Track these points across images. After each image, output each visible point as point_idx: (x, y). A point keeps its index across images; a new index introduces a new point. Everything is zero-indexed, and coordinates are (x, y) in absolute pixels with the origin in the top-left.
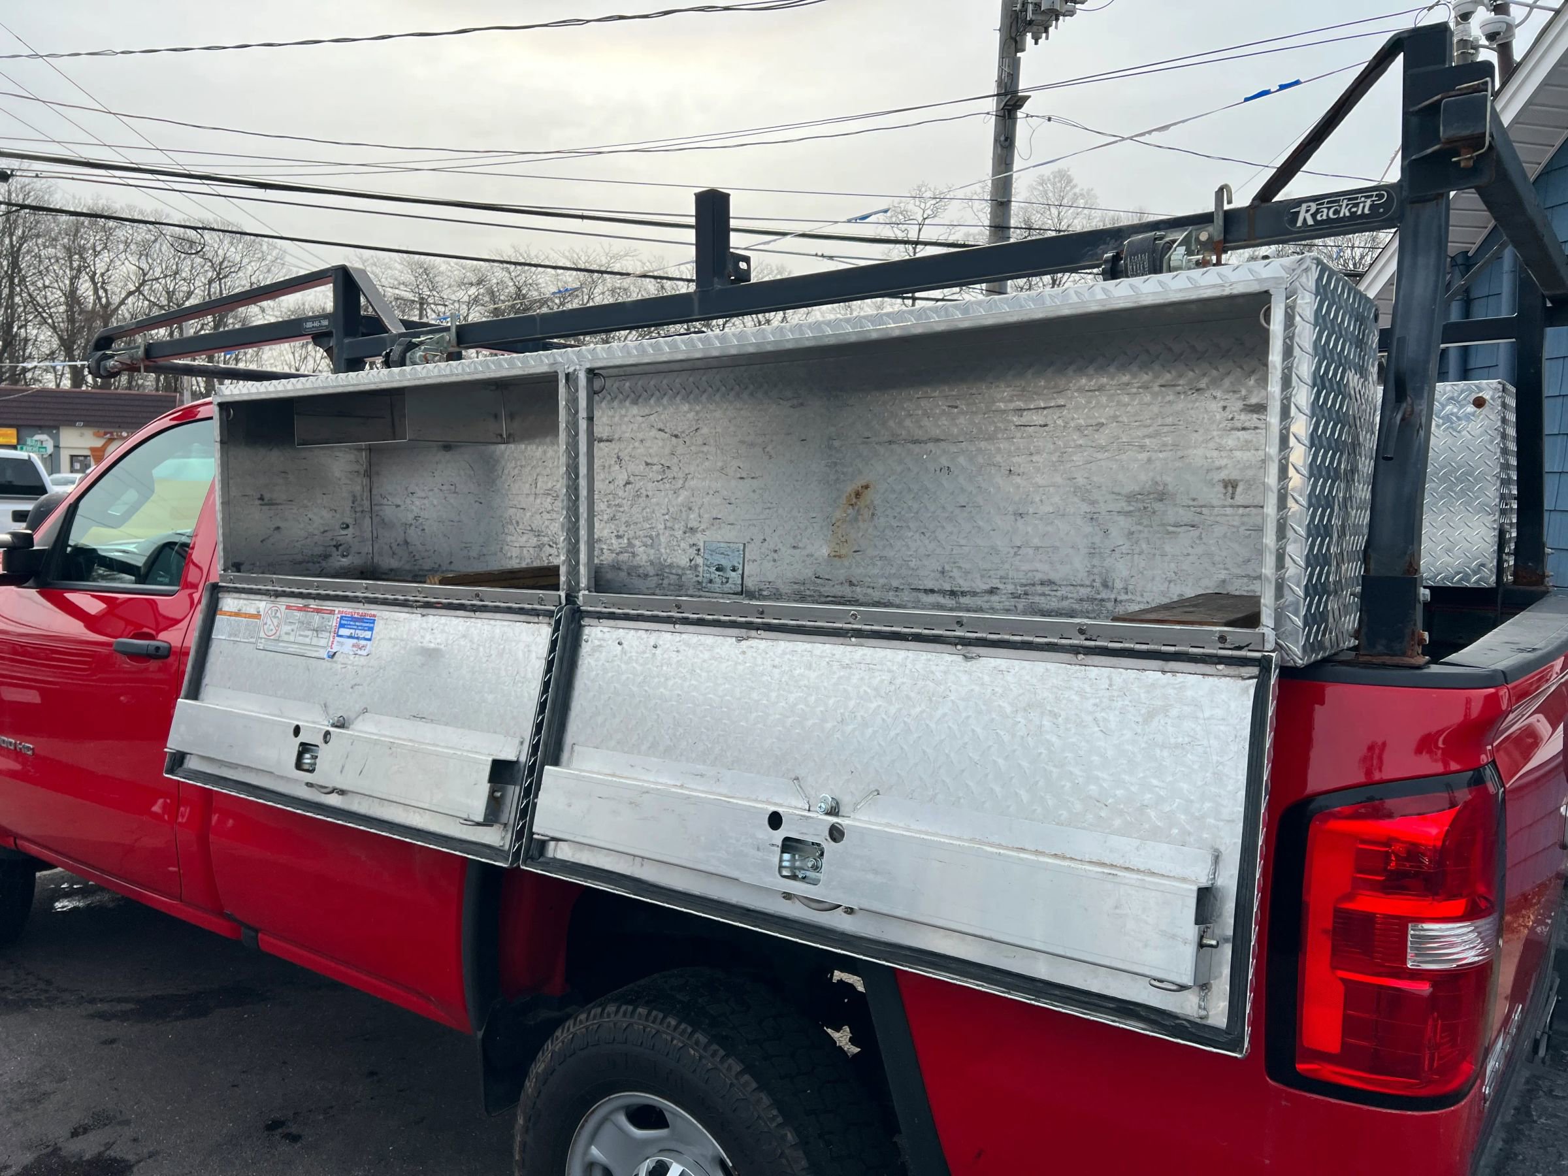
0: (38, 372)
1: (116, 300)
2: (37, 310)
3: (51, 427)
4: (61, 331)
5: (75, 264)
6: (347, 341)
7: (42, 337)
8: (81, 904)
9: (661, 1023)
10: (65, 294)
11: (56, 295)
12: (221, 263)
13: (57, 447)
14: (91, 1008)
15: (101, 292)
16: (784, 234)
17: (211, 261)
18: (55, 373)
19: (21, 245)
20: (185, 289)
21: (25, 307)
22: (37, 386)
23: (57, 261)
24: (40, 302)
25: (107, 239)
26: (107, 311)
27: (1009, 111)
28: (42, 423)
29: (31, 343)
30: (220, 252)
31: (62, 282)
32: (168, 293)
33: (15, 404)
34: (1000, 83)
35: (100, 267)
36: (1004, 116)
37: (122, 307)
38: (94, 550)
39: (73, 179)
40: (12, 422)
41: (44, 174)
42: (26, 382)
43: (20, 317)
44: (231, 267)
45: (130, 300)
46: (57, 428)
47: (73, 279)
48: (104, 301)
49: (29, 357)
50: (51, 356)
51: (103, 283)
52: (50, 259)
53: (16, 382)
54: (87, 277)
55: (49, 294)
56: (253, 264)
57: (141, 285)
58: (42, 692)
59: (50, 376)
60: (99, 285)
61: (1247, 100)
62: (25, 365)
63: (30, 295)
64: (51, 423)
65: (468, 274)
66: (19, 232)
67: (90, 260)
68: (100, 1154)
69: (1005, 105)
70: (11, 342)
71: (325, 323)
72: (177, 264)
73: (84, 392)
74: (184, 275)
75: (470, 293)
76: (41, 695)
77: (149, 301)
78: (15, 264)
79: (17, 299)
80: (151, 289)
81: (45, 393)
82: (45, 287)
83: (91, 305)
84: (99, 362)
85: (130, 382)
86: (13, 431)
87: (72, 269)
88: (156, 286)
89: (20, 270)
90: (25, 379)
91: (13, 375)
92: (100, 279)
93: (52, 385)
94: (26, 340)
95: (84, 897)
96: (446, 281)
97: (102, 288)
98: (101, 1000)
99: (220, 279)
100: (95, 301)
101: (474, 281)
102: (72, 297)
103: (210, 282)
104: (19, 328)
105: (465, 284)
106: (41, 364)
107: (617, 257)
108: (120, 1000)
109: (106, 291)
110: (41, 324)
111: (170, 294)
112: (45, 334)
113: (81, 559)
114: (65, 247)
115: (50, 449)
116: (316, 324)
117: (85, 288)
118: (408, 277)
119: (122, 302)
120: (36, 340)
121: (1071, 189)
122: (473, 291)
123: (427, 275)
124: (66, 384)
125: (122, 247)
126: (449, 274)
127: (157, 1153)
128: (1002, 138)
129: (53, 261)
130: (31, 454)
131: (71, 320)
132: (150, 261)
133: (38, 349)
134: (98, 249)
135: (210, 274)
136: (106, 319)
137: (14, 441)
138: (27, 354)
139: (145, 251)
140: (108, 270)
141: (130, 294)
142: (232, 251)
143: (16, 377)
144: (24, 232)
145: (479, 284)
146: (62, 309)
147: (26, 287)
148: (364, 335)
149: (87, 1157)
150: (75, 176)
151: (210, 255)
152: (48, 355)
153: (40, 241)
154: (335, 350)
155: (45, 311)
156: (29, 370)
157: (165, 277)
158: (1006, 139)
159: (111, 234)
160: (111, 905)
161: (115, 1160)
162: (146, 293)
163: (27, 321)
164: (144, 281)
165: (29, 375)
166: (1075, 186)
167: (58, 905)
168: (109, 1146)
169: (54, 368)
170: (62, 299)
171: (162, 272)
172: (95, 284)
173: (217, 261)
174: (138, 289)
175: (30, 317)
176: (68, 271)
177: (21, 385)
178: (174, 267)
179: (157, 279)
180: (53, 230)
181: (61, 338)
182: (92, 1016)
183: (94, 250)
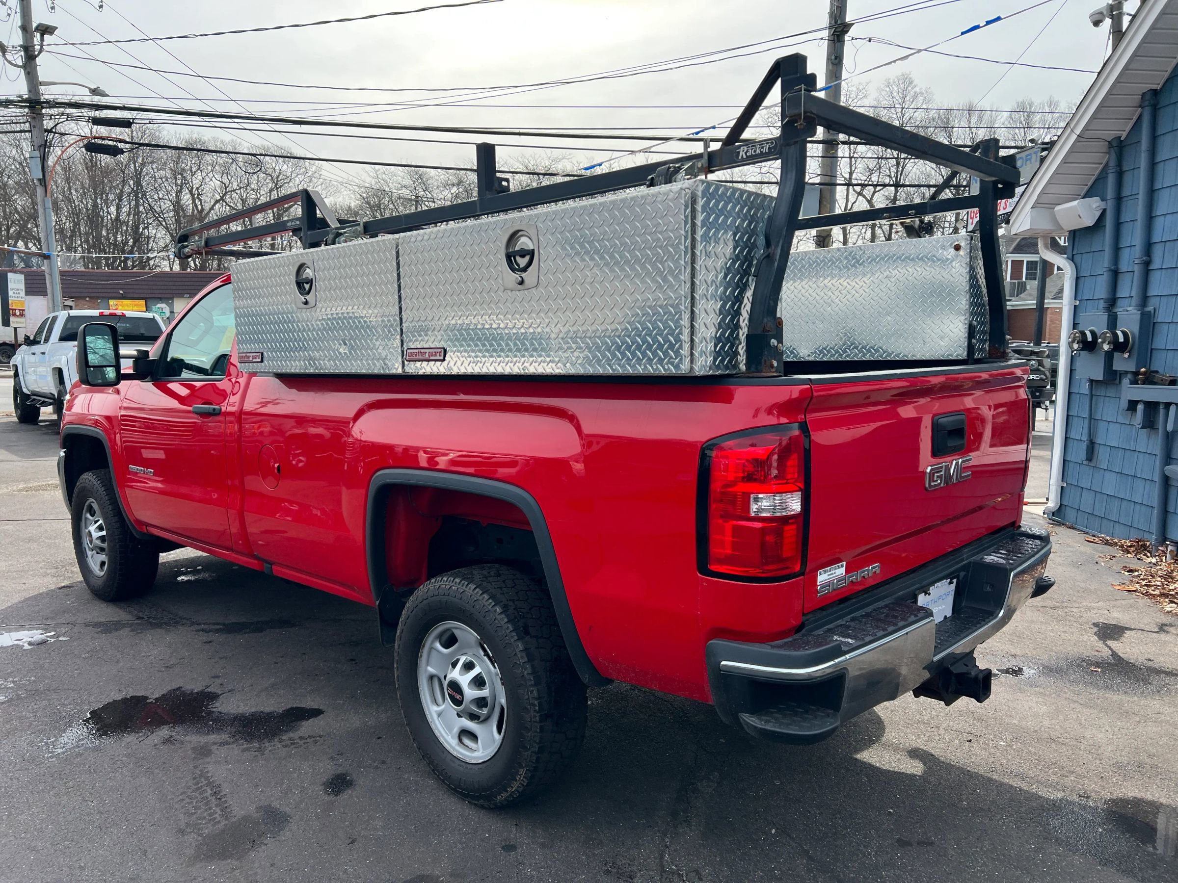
0: (157, 260)
1: (207, 207)
2: (155, 216)
3: (167, 298)
4: (172, 230)
5: (179, 182)
6: (309, 233)
7: (159, 235)
8: (193, 579)
9: (466, 587)
10: (173, 204)
11: (167, 205)
12: (278, 177)
13: (172, 312)
14: (199, 627)
15: (197, 201)
16: (667, 139)
17: (271, 176)
18: (169, 260)
19: (142, 169)
20: (253, 196)
21: (147, 214)
22: (158, 270)
23: (167, 180)
24: (157, 210)
25: (200, 162)
26: (201, 214)
27: (838, 36)
28: (163, 296)
29: (152, 239)
30: (277, 168)
31: (171, 195)
32: (242, 200)
33: (143, 283)
34: (832, 15)
35: (196, 183)
36: (834, 40)
37: (212, 211)
38: (182, 360)
39: (173, 124)
40: (142, 296)
41: (155, 121)
42: (150, 268)
43: (143, 221)
44: (284, 179)
45: (217, 206)
46: (172, 299)
47: (179, 193)
48: (199, 207)
49: (151, 250)
50: (166, 248)
51: (199, 194)
52: (161, 178)
53: (143, 268)
54: (187, 191)
55: (162, 204)
56: (299, 176)
57: (224, 195)
58: (166, 451)
59: (166, 263)
60: (196, 196)
61: (963, 33)
62: (149, 255)
63: (149, 205)
64: (168, 296)
65: (451, 177)
66: (140, 160)
67: (189, 178)
68: (203, 690)
69: (834, 32)
70: (139, 239)
71: (298, 222)
72: (248, 179)
73: (189, 273)
74: (253, 186)
75: (452, 191)
76: (166, 454)
77: (230, 206)
78: (138, 183)
79: (141, 208)
80: (231, 197)
81: (163, 274)
82: (160, 199)
83: (191, 211)
84: (180, 250)
85: (219, 266)
86: (143, 302)
87: (176, 185)
88: (234, 195)
89: (142, 188)
90: (149, 265)
91: (141, 262)
92: (197, 192)
93: (168, 269)
94: (149, 237)
95: (194, 575)
96: (436, 184)
97: (198, 198)
98: (204, 624)
99: (277, 189)
100: (193, 208)
101: (455, 181)
102: (178, 206)
103: (271, 191)
104: (144, 229)
105: (448, 185)
106: (160, 254)
107: (557, 160)
108: (214, 624)
109: (200, 200)
110: (158, 225)
111: (244, 201)
112: (161, 233)
113: (175, 365)
114: (171, 170)
115: (168, 314)
116: (293, 223)
117: (186, 198)
118: (408, 182)
119: (212, 208)
120: (155, 238)
121: (912, 88)
122: (454, 190)
123: (421, 179)
124: (177, 268)
125: (210, 168)
126: (437, 178)
127: (234, 690)
128: (833, 57)
129: (164, 180)
130: (155, 315)
131: (178, 222)
132: (230, 178)
133: (157, 244)
134: (194, 170)
135: (270, 185)
136: (201, 220)
137: (144, 309)
138: (150, 247)
139: (226, 171)
140: (201, 185)
141: (217, 201)
142: (286, 167)
143: (143, 263)
144: (143, 160)
145: (458, 185)
146: (171, 214)
147: (147, 200)
148: (319, 229)
149: (196, 691)
150: (175, 122)
151: (270, 171)
152: (164, 248)
153: (154, 166)
154: (303, 238)
155: (160, 217)
156: (152, 259)
157: (240, 188)
158: (836, 58)
159: (202, 159)
160: (209, 579)
161: (210, 692)
162: (227, 200)
163: (149, 224)
164: (226, 193)
165: (152, 262)
166: (915, 86)
167: (180, 578)
168: (207, 687)
169: (168, 256)
170: (171, 207)
171: (238, 185)
172: (192, 195)
173: (275, 175)
174: (222, 199)
175: (150, 221)
176: (174, 188)
177: (147, 270)
178: (246, 181)
179: (234, 191)
180: (162, 158)
181: (171, 235)
182: (199, 631)
183: (191, 171)
